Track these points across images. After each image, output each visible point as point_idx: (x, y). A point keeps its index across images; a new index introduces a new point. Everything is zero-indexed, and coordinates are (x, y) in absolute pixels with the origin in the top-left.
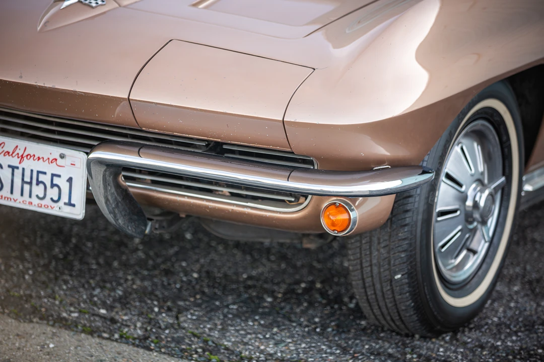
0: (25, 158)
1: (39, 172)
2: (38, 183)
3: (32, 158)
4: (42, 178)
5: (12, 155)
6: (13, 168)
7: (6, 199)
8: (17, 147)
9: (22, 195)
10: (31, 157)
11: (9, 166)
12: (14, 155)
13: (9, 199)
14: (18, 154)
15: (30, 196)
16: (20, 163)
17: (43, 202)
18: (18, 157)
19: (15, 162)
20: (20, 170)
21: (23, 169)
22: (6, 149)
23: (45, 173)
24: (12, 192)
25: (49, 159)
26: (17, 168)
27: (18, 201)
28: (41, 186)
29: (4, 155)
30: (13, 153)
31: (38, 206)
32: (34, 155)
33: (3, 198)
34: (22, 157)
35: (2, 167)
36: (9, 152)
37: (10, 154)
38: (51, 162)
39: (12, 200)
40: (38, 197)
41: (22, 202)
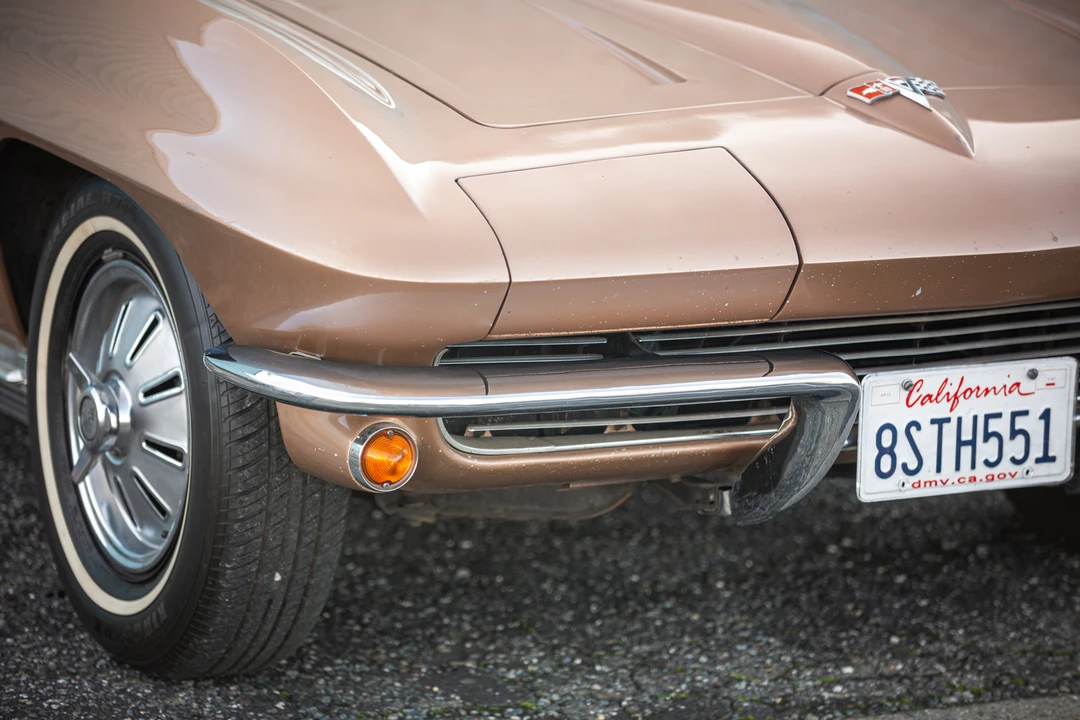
0: (961, 399)
1: (988, 417)
2: (987, 436)
3: (974, 394)
4: (994, 426)
5: (936, 399)
6: (940, 422)
7: (928, 484)
8: (946, 381)
9: (958, 468)
10: (972, 392)
11: (933, 422)
12: (939, 398)
13: (933, 484)
14: (948, 394)
15: (973, 466)
16: (951, 410)
17: (996, 471)
18: (948, 400)
19: (941, 410)
20: (954, 422)
21: (960, 420)
22: (924, 392)
23: (999, 415)
24: (939, 470)
25: (1005, 386)
26: (948, 420)
27: (949, 483)
28: (994, 441)
29: (922, 404)
30: (938, 394)
31: (988, 480)
32: (978, 388)
33: (922, 484)
34: (956, 397)
35: (919, 427)
36: (930, 396)
37: (933, 398)
38: (1010, 392)
39: (939, 483)
40: (987, 463)
41: (956, 482)
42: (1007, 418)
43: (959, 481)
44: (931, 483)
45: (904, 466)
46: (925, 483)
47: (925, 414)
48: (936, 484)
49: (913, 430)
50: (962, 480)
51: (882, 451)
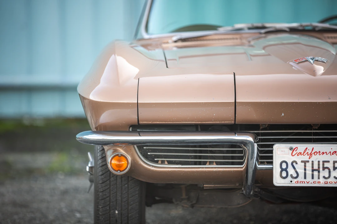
0: (313, 155)
1: (324, 162)
2: (324, 168)
3: (318, 154)
4: (326, 165)
5: (303, 154)
6: (305, 162)
7: (301, 182)
8: (307, 148)
9: (313, 178)
10: (317, 153)
11: (302, 162)
12: (304, 154)
13: (303, 182)
14: (308, 153)
15: (319, 178)
16: (309, 158)
17: (329, 180)
18: (308, 155)
19: (306, 158)
20: (310, 162)
21: (313, 162)
22: (298, 151)
23: (328, 162)
24: (305, 178)
25: (330, 152)
26: (308, 161)
27: (310, 183)
28: (327, 170)
29: (298, 155)
30: (304, 153)
31: (325, 183)
32: (320, 152)
33: (299, 182)
34: (311, 154)
35: (297, 163)
36: (301, 153)
37: (302, 154)
38: (333, 154)
39: (306, 182)
40: (324, 177)
41: (313, 183)
42: (332, 162)
43: (314, 182)
44: (302, 182)
45: (291, 175)
46: (300, 182)
47: (299, 159)
48: (305, 183)
49: (294, 164)
50: (315, 182)
51: (282, 170)
